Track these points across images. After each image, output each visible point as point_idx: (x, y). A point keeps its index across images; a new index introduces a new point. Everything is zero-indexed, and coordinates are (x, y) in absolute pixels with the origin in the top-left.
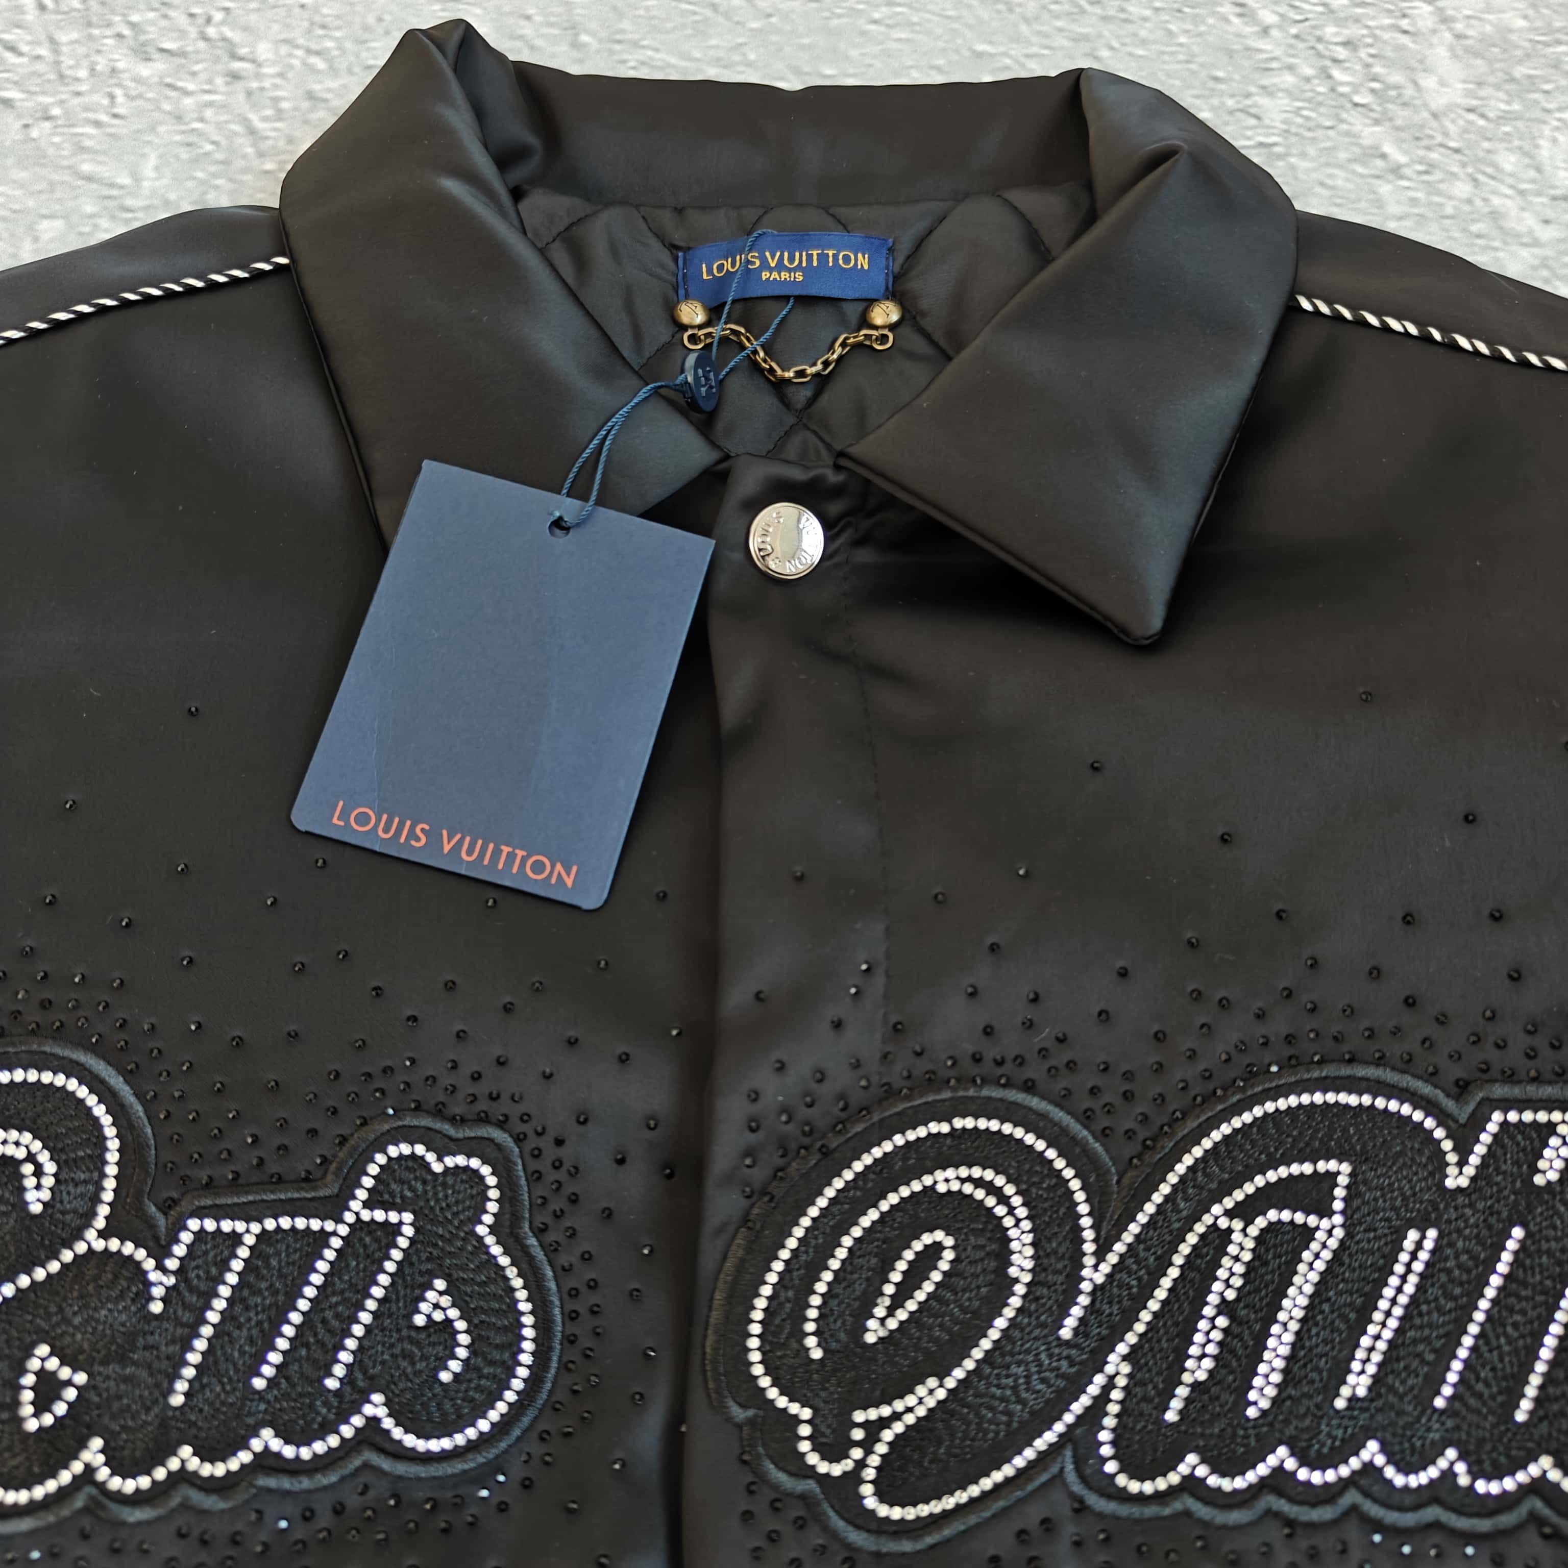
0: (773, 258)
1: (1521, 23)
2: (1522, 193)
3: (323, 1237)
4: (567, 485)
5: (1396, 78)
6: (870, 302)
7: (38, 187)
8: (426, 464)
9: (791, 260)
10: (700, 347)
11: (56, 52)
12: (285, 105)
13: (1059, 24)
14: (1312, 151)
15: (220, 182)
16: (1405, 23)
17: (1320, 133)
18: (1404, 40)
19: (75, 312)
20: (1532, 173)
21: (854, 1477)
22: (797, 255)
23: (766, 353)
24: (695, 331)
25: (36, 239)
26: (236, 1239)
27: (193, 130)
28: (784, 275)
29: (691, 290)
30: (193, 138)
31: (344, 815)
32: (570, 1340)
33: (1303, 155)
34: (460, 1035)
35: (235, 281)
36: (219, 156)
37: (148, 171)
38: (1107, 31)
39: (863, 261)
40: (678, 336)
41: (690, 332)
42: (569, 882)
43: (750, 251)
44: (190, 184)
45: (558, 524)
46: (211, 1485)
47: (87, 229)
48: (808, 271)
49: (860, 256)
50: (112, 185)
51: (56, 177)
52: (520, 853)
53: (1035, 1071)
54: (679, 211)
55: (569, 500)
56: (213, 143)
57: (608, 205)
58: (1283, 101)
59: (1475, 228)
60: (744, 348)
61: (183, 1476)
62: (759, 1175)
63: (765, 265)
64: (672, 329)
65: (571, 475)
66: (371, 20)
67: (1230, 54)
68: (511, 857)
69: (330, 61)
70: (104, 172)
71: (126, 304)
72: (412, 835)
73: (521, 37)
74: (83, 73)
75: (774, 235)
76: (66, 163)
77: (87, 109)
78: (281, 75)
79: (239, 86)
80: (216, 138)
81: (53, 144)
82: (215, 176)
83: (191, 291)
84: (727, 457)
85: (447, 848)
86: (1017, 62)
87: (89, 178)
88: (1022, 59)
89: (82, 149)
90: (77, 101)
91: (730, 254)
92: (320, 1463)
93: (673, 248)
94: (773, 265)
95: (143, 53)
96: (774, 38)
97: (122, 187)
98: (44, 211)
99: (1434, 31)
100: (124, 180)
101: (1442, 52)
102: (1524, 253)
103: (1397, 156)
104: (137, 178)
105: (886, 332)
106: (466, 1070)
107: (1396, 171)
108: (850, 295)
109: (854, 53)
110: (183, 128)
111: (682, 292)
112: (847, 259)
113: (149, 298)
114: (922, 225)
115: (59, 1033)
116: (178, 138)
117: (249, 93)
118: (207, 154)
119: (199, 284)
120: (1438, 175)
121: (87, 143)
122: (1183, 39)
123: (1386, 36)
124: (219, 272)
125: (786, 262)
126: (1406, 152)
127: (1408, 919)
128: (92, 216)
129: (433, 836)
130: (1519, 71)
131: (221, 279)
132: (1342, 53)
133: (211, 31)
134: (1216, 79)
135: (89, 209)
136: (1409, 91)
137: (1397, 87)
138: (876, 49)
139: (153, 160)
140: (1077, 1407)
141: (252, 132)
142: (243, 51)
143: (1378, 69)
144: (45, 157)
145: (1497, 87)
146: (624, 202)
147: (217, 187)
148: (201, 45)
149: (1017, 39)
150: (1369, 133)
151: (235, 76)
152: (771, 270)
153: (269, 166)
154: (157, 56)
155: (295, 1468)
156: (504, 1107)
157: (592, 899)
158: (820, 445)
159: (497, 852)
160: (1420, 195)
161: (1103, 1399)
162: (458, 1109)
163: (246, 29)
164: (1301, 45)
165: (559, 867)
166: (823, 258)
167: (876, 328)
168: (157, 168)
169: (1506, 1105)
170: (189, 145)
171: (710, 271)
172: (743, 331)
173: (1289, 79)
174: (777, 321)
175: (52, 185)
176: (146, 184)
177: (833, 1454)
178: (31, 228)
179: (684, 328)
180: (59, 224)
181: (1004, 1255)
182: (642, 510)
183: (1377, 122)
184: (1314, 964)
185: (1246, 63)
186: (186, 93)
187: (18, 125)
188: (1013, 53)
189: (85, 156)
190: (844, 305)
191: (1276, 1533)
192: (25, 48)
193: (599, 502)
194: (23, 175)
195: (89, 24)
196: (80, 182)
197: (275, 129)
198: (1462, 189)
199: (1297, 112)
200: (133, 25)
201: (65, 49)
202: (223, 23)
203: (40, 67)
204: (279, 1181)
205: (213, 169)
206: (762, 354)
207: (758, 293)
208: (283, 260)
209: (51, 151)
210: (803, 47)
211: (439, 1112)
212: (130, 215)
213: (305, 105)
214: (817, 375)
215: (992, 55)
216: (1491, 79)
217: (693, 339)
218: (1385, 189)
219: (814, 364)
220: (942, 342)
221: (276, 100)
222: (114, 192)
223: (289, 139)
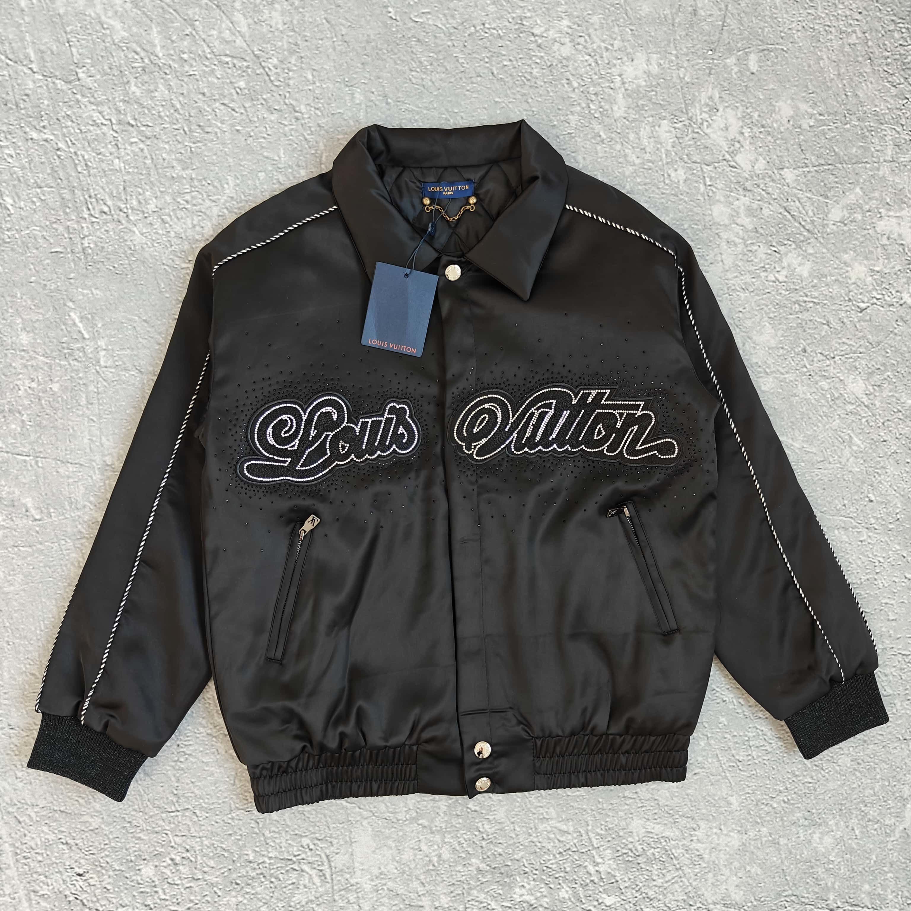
0: (446, 188)
1: (644, 83)
2: (633, 147)
3: (381, 421)
4: (407, 266)
5: (607, 107)
6: (469, 197)
8: (378, 263)
10: (429, 211)
11: (246, 111)
12: (313, 129)
13: (518, 89)
14: (582, 135)
16: (612, 85)
17: (584, 128)
18: (611, 92)
20: (637, 141)
21: (472, 453)
22: (452, 188)
23: (445, 214)
24: (428, 207)
26: (368, 422)
27: (290, 139)
28: (449, 193)
29: (426, 194)
30: (291, 142)
31: (371, 342)
32: (423, 434)
33: (579, 136)
34: (399, 383)
35: (326, 215)
36: (299, 149)
38: (531, 91)
39: (467, 187)
40: (424, 208)
42: (415, 352)
43: (440, 186)
45: (406, 274)
46: (371, 460)
48: (454, 191)
53: (503, 386)
54: (421, 168)
55: (408, 269)
57: (404, 169)
58: (576, 117)
59: (620, 160)
60: (440, 212)
61: (367, 459)
62: (454, 406)
63: (444, 191)
64: (422, 205)
65: (408, 264)
66: (330, 95)
67: (564, 99)
68: (403, 348)
69: (321, 112)
73: (372, 101)
74: (256, 119)
75: (446, 183)
76: (260, 152)
77: (260, 133)
78: (309, 118)
79: (299, 122)
80: (297, 142)
81: (254, 146)
82: (299, 155)
83: (317, 218)
84: (439, 254)
85: (391, 347)
89: (263, 147)
90: (256, 130)
91: (436, 187)
92: (387, 456)
93: (421, 182)
94: (446, 190)
95: (271, 110)
96: (441, 98)
99: (620, 88)
100: (276, 158)
101: (621, 96)
102: (631, 168)
103: (604, 136)
105: (473, 206)
106: (401, 389)
107: (602, 141)
108: (464, 196)
109: (462, 103)
110: (287, 138)
111: (423, 195)
112: (463, 188)
113: (309, 222)
114: (481, 173)
115: (331, 390)
116: (287, 142)
117: (302, 125)
120: (613, 142)
122: (551, 94)
123: (606, 90)
124: (321, 211)
125: (449, 190)
126: (606, 134)
127: (570, 356)
129: (388, 344)
130: (641, 102)
131: (323, 214)
132: (593, 97)
133: (287, 101)
134: (559, 109)
135: (270, 168)
136: (610, 112)
137: (607, 110)
138: (468, 101)
139: (282, 151)
140: (508, 442)
141: (306, 139)
142: (297, 109)
143: (603, 104)
144: (253, 151)
145: (633, 109)
146: (407, 167)
148: (285, 106)
149: (507, 96)
150: (597, 127)
151: (297, 119)
153: (313, 152)
154: (274, 112)
155: (384, 457)
156: (408, 395)
157: (419, 355)
158: (459, 239)
160: (607, 149)
161: (512, 440)
162: (400, 396)
163: (296, 100)
164: (583, 95)
165: (413, 349)
166: (458, 188)
167: (470, 204)
169: (584, 389)
171: (430, 190)
172: (439, 207)
173: (578, 108)
177: (469, 450)
178: (257, 176)
179: (425, 205)
180: (263, 174)
181: (497, 418)
183: (600, 124)
184: (553, 364)
185: (568, 103)
186: (286, 125)
187: (243, 139)
189: (264, 150)
190: (463, 200)
191: (538, 459)
192: (237, 110)
193: (414, 269)
195: (252, 100)
198: (618, 147)
199: (579, 121)
200: (265, 99)
201: (248, 110)
202: (289, 98)
203: (244, 117)
204: (373, 412)
207: (443, 198)
208: (335, 207)
209: (255, 148)
210: (448, 101)
211: (397, 397)
213: (318, 129)
214: (457, 219)
216: (632, 106)
217: (427, 209)
218: (599, 148)
219: (456, 216)
220: (486, 208)
221: (310, 127)
223: (317, 142)
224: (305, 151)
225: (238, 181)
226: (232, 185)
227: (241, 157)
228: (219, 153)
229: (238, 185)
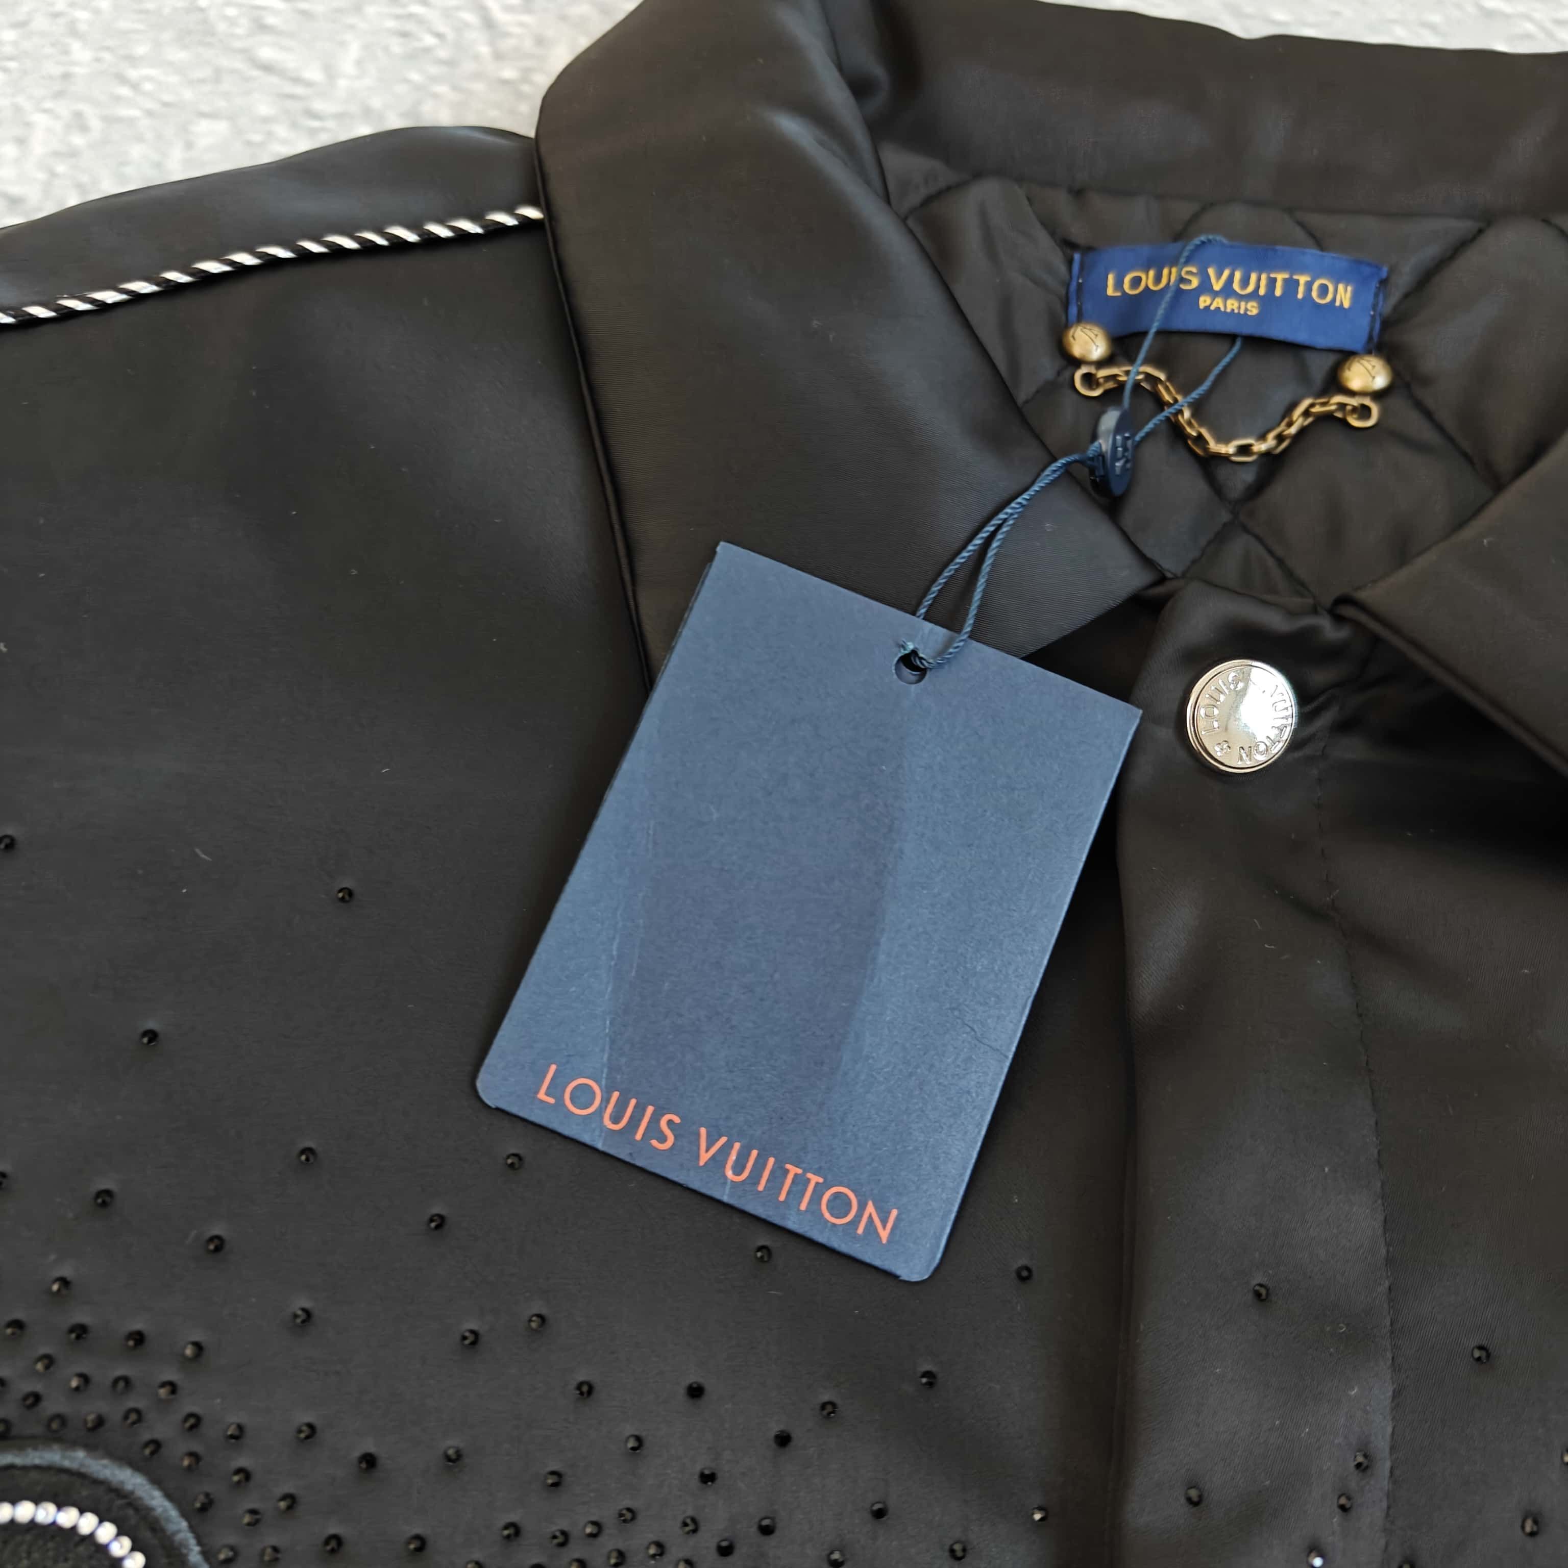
0: (1219, 275)
4: (927, 602)
6: (1346, 356)
7: (199, 74)
8: (723, 548)
9: (1245, 282)
10: (1096, 393)
15: (442, 89)
19: (232, 263)
22: (1254, 277)
23: (1194, 415)
24: (1092, 370)
25: (189, 145)
27: (411, 16)
28: (1232, 305)
29: (1088, 307)
30: (410, 26)
31: (556, 1089)
34: (708, 1478)
35: (462, 237)
36: (443, 53)
37: (347, 64)
39: (1344, 295)
40: (1067, 374)
41: (1084, 370)
42: (884, 1234)
43: (1188, 262)
44: (401, 89)
45: (909, 661)
47: (257, 138)
48: (1267, 301)
49: (1341, 287)
50: (297, 80)
51: (225, 62)
52: (815, 1179)
54: (1078, 193)
55: (928, 626)
56: (439, 36)
57: (978, 175)
60: (1161, 404)
63: (1205, 287)
64: (1059, 363)
65: (935, 589)
68: (800, 1183)
70: (289, 60)
71: (305, 257)
72: (654, 1130)
75: (1223, 245)
76: (238, 44)
80: (442, 28)
81: (226, 18)
82: (434, 79)
83: (399, 245)
84: (1162, 579)
85: (704, 1157)
86: (1542, 28)
87: (268, 68)
88: (1549, 25)
89: (262, 27)
91: (1156, 263)
93: (1068, 245)
94: (1217, 287)
97: (309, 84)
98: (205, 108)
100: (314, 74)
104: (331, 72)
105: (1367, 402)
108: (1321, 341)
110: (399, 11)
111: (1073, 310)
112: (1324, 290)
113: (338, 252)
114: (1431, 252)
116: (391, 24)
118: (427, 50)
119: (411, 237)
121: (271, 20)
124: (441, 222)
125: (1236, 286)
128: (266, 120)
131: (443, 232)
135: (264, 109)
139: (354, 50)
141: (489, 23)
144: (213, 34)
146: (1000, 172)
147: (436, 96)
152: (1215, 294)
153: (509, 73)
157: (915, 1268)
158: (1271, 562)
159: (780, 1173)
165: (870, 1208)
166: (1292, 285)
167: (1352, 393)
168: (359, 63)
170: (405, 35)
171: (1119, 284)
172: (1162, 376)
174: (1217, 370)
175: (218, 75)
176: (342, 83)
179: (1077, 363)
180: (222, 127)
182: (1032, 649)
188: (1537, 16)
189: (267, 38)
190: (1309, 357)
193: (973, 636)
194: (178, 55)
196: (255, 73)
197: (521, 24)
205: (434, 70)
206: (1187, 414)
207: (1192, 324)
208: (533, 213)
209: (222, 27)
212: (316, 124)
214: (1267, 454)
215: (1507, 16)
217: (1089, 379)
219: (1262, 437)
220: (1450, 425)
222: (299, 90)
223: (540, 41)
224: (469, 66)
225: (78, 140)
226: (39, 147)
227: (141, 50)
228: (40, 23)
229: (72, 154)
